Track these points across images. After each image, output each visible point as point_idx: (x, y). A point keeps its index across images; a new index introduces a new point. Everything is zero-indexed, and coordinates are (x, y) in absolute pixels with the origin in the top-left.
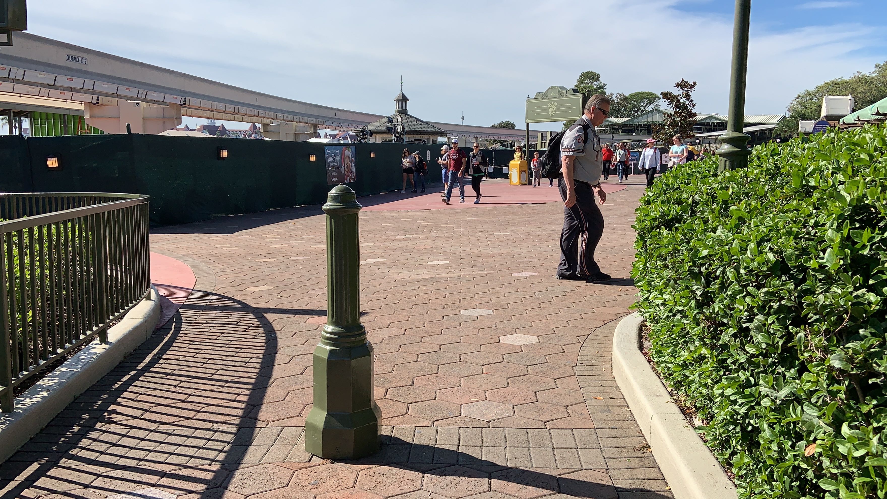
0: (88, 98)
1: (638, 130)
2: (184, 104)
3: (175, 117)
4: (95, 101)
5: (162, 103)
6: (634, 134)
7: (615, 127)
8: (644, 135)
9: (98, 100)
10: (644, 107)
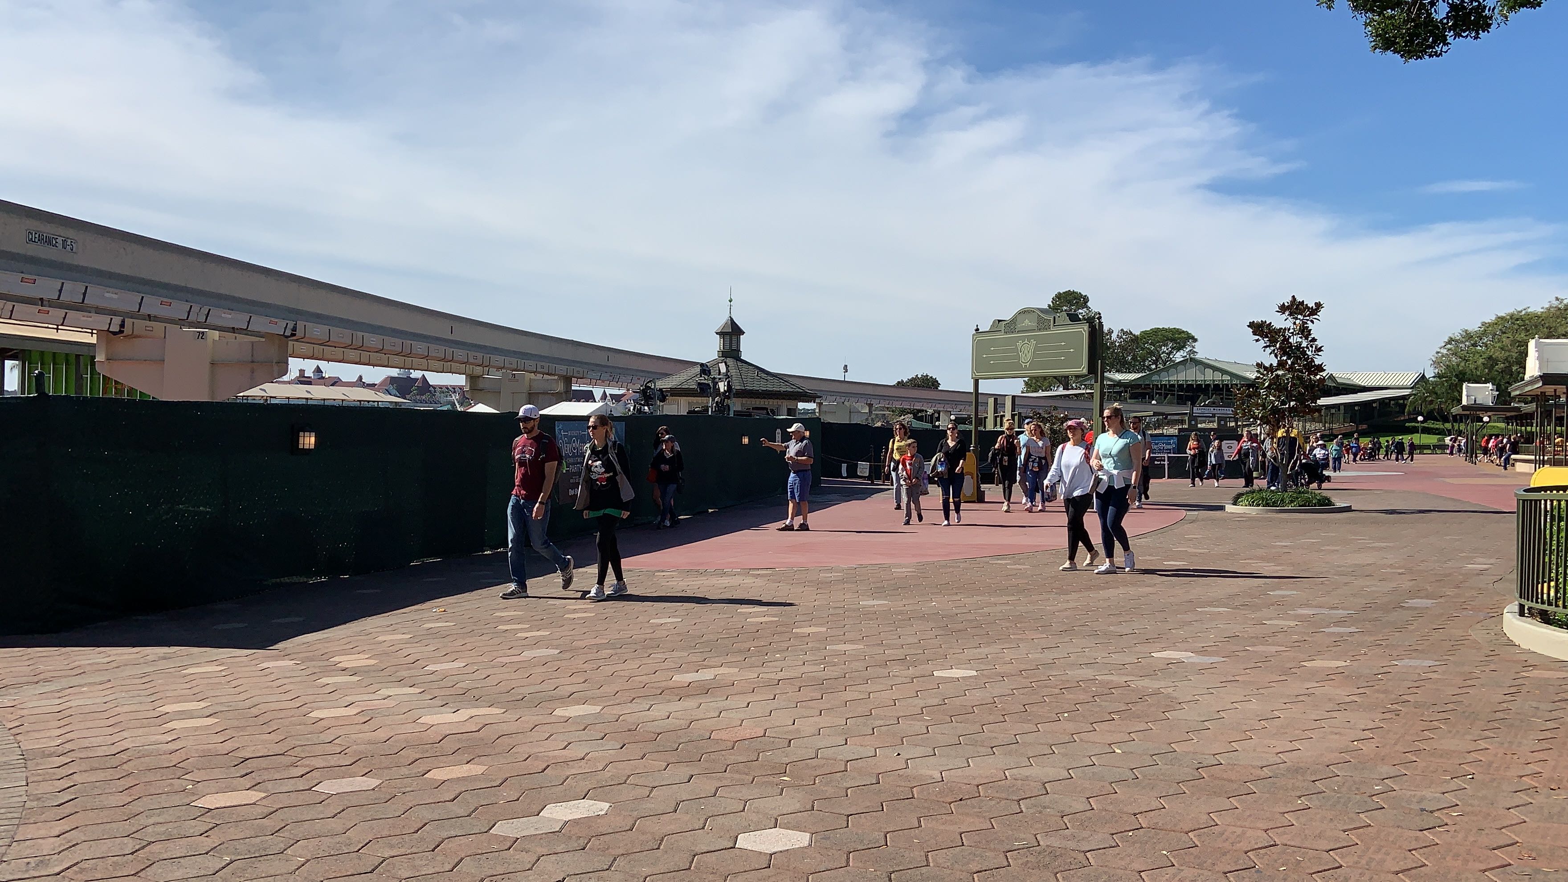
0: (102, 322)
1: (1160, 394)
2: (293, 335)
3: (274, 361)
4: (115, 328)
5: (245, 331)
6: (1154, 402)
7: (1117, 389)
8: (1170, 403)
9: (122, 325)
10: (1167, 354)
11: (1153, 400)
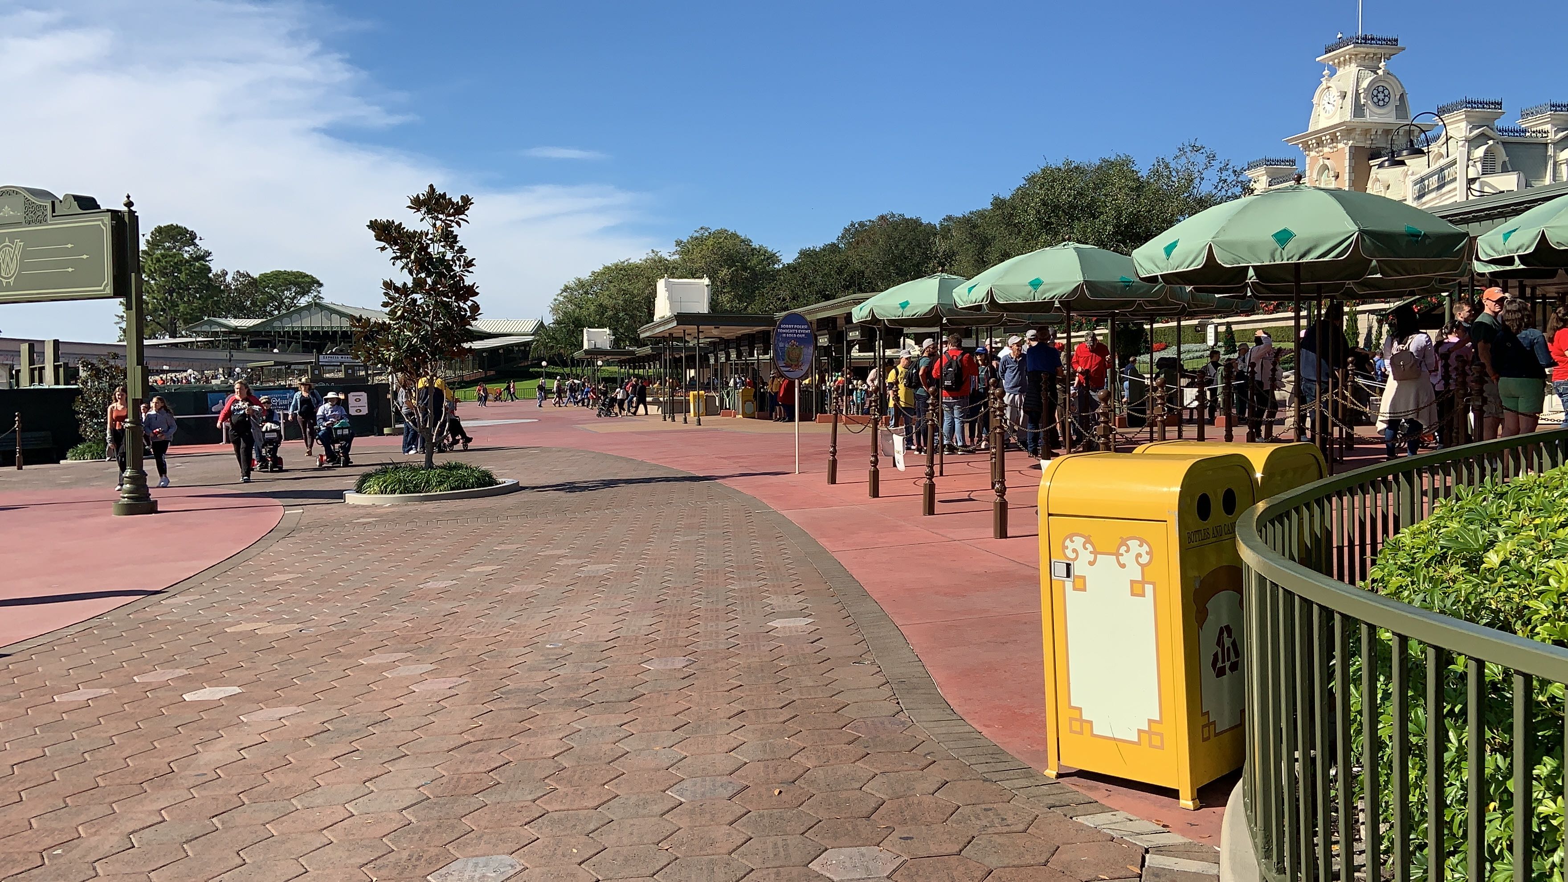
1: (283, 342)
6: (276, 351)
7: (234, 337)
8: (295, 352)
10: (290, 299)
11: (275, 348)
